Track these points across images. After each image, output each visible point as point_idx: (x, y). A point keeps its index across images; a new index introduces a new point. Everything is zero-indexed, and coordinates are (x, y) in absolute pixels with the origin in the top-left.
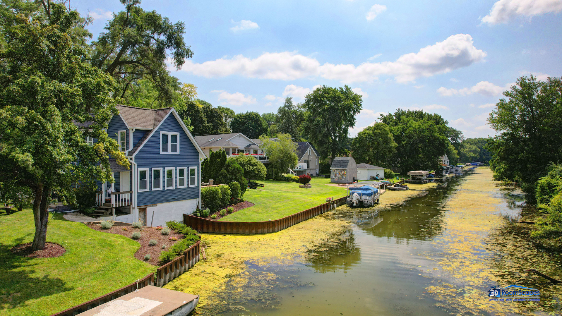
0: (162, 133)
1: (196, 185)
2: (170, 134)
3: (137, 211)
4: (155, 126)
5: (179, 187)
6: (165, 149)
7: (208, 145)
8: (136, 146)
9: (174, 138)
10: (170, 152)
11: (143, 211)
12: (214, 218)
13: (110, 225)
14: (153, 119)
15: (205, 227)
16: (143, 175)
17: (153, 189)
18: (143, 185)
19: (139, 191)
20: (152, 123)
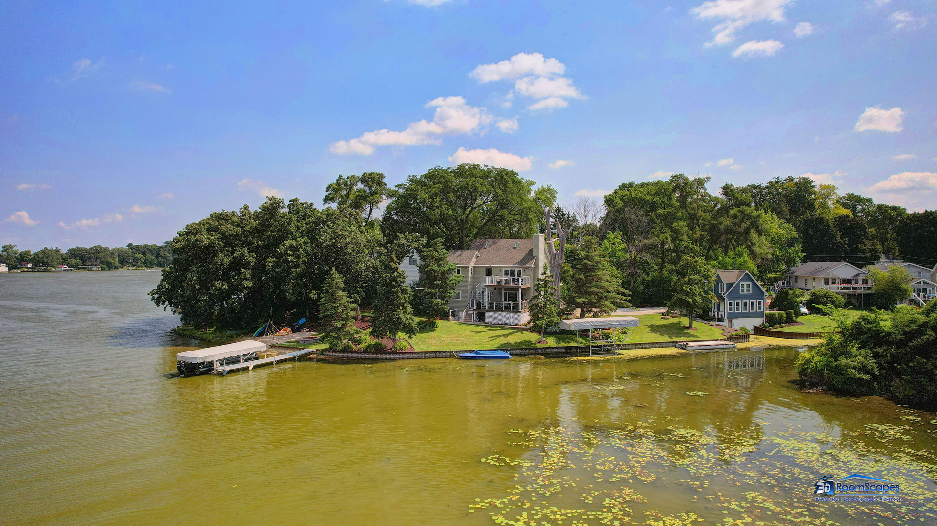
0: (741, 283)
1: (762, 310)
2: (745, 284)
3: (727, 321)
4: (737, 281)
5: (750, 311)
6: (743, 291)
7: (812, 275)
8: (727, 290)
9: (748, 285)
10: (745, 293)
11: (730, 321)
12: (770, 329)
13: (714, 325)
14: (737, 276)
15: (767, 333)
16: (730, 304)
17: (736, 311)
18: (730, 309)
19: (729, 311)
20: (735, 279)
